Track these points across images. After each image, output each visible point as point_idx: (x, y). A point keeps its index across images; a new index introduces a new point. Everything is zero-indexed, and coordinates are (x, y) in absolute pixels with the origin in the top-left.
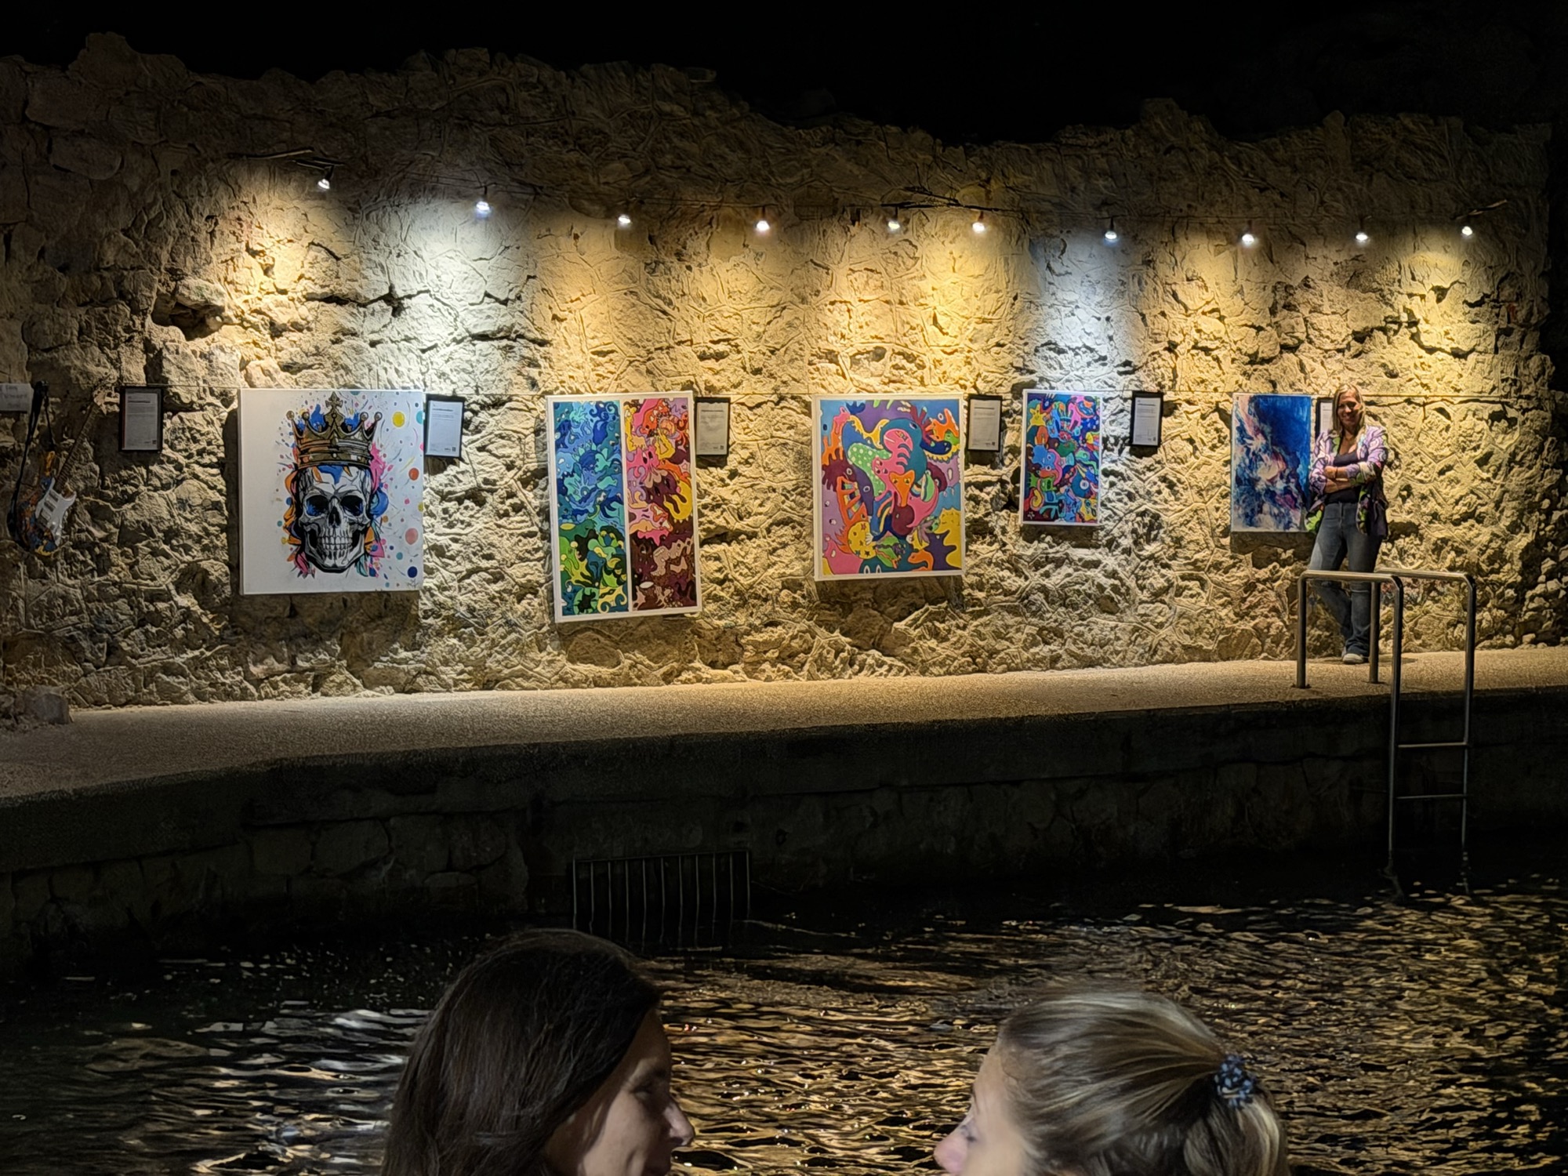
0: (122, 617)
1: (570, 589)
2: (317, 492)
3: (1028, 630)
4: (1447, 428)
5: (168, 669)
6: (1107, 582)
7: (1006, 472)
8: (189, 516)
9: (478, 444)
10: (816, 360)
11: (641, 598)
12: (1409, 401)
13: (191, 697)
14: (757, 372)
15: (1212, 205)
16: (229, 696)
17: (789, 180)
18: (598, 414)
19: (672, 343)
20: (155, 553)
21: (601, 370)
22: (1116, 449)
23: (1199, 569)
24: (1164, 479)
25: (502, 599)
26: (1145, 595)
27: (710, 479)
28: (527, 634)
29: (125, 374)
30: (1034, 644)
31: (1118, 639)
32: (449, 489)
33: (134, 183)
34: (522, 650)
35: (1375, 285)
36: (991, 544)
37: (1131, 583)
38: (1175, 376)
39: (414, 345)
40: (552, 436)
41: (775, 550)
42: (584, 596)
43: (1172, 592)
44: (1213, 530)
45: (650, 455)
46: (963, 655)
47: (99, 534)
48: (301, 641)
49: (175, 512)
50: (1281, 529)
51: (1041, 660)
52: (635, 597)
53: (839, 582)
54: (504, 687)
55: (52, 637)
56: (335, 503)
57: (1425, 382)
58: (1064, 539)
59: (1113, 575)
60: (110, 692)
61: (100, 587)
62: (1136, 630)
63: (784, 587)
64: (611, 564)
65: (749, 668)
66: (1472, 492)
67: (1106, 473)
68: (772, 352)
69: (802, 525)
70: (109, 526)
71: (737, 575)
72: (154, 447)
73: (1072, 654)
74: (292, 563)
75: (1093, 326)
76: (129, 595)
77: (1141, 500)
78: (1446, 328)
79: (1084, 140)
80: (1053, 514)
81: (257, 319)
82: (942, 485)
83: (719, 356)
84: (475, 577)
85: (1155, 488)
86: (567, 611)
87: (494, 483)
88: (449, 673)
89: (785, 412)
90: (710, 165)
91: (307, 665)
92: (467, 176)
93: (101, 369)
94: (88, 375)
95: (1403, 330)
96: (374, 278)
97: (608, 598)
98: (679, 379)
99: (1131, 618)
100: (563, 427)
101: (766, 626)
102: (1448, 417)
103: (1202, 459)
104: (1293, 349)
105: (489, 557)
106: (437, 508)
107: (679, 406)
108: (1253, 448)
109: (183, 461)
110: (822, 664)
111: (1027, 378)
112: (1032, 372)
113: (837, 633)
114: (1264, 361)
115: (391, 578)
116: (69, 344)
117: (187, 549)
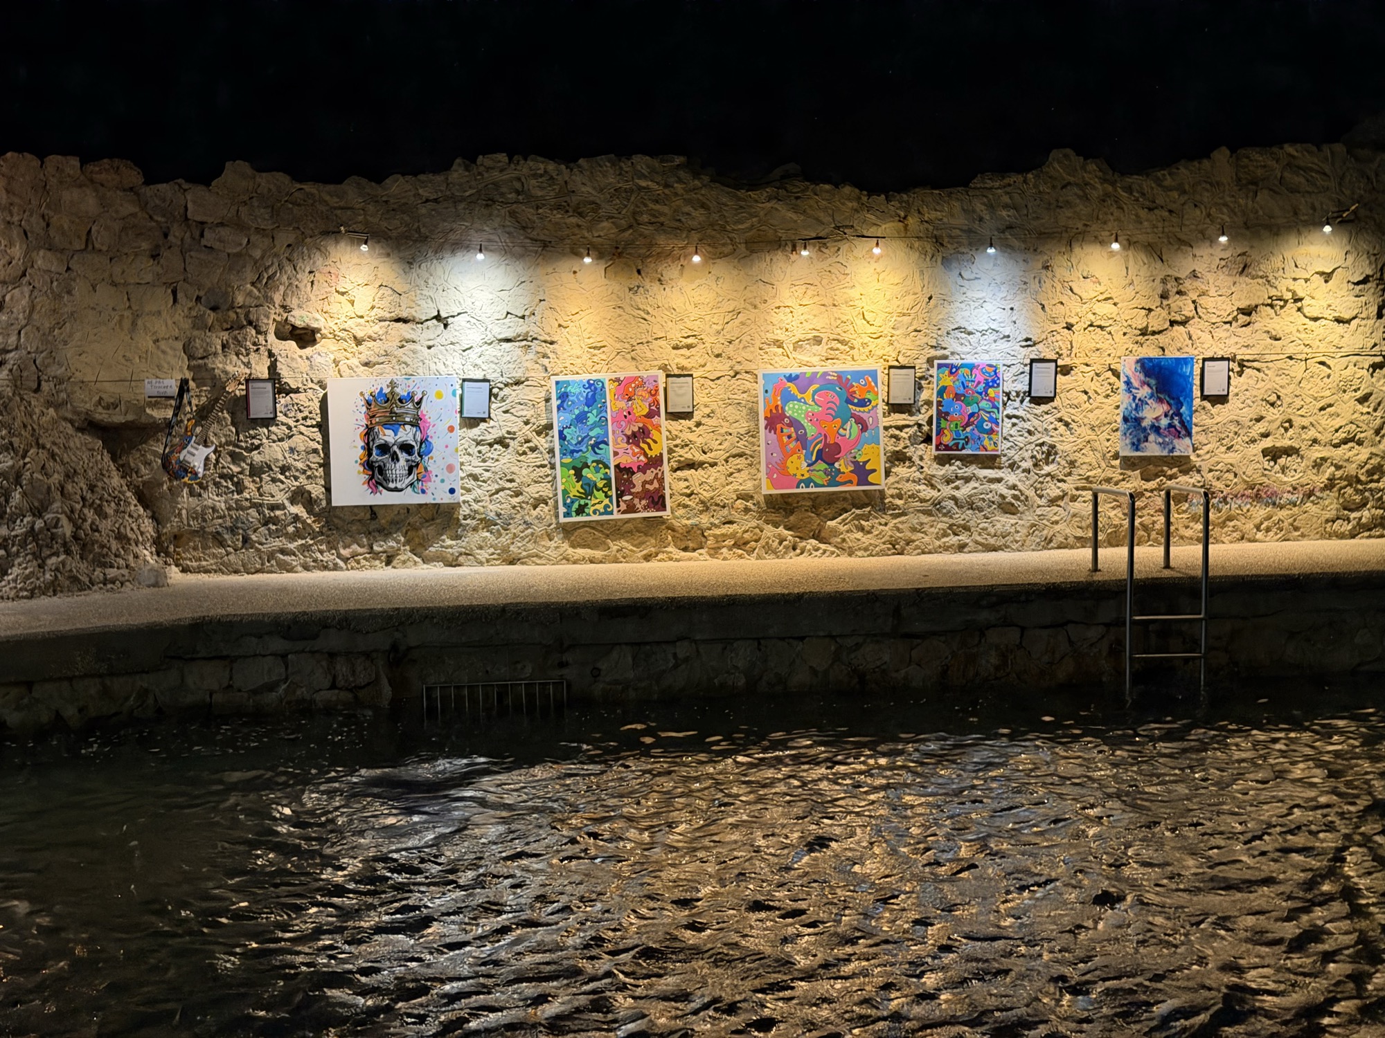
0: (251, 520)
1: (569, 501)
2: (383, 442)
3: (940, 526)
4: (1329, 376)
5: (283, 551)
6: (1009, 493)
7: (922, 418)
8: (297, 458)
9: (504, 409)
10: (765, 346)
11: (623, 507)
12: (1291, 358)
13: (300, 568)
14: (718, 356)
15: (1105, 223)
16: (326, 568)
17: (740, 227)
18: (589, 387)
19: (650, 340)
20: (274, 480)
21: (595, 359)
22: (1018, 400)
23: (1091, 482)
24: (1060, 420)
25: (521, 507)
26: (1043, 502)
27: (680, 428)
28: (539, 529)
29: (253, 371)
30: (945, 535)
31: (1018, 532)
32: (482, 438)
33: (257, 254)
34: (534, 538)
35: (1261, 273)
36: (910, 467)
37: (1031, 493)
38: (1072, 347)
39: (457, 347)
40: (555, 402)
41: (732, 474)
42: (580, 505)
43: (1067, 499)
44: (1104, 455)
45: (629, 413)
46: (884, 543)
47: (236, 469)
48: (376, 534)
49: (287, 455)
50: (1165, 453)
51: (950, 547)
52: (618, 506)
53: (782, 495)
54: (523, 563)
55: (204, 532)
56: (395, 448)
57: (1307, 343)
58: (971, 463)
59: (1014, 487)
60: (243, 566)
61: (237, 501)
62: (1033, 525)
63: (738, 498)
64: (600, 485)
65: (712, 552)
66: (1351, 423)
67: (1009, 417)
68: (730, 342)
69: (752, 457)
70: (243, 464)
71: (701, 491)
72: (272, 416)
73: (977, 542)
74: (366, 486)
75: (999, 315)
76: (254, 505)
77: (1040, 435)
78: (1328, 302)
79: (989, 184)
80: (960, 446)
81: (342, 334)
82: (864, 428)
83: (689, 347)
84: (501, 493)
85: (1053, 426)
86: (567, 515)
87: (514, 433)
88: (483, 555)
89: (740, 382)
90: (680, 220)
91: (381, 549)
92: (492, 237)
93: (236, 369)
94: (226, 373)
95: (1289, 305)
96: (426, 305)
97: (597, 507)
98: (655, 363)
99: (1029, 518)
100: (563, 397)
101: (724, 524)
102: (1329, 367)
103: (1095, 405)
104: (1183, 323)
105: (511, 481)
106: (474, 450)
107: (651, 381)
108: (1138, 396)
109: (292, 424)
110: (768, 549)
111: (940, 353)
112: (945, 349)
113: (781, 528)
114: (1154, 333)
115: (437, 494)
116: (215, 354)
117: (296, 478)
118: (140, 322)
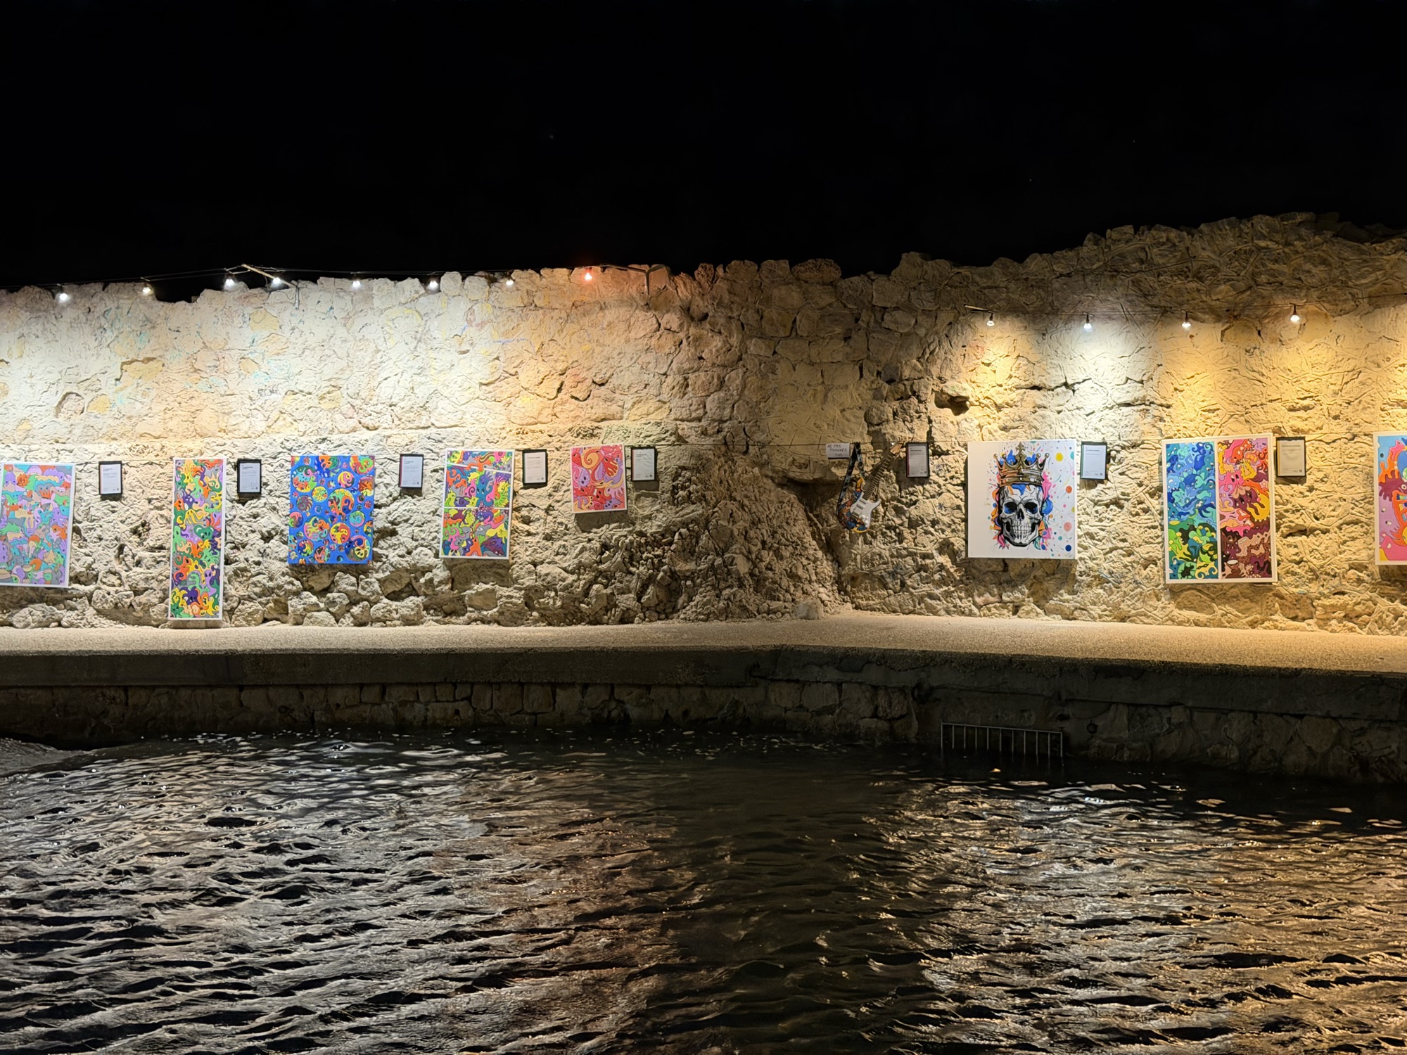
0: (907, 567)
1: (1175, 563)
2: (1011, 500)
5: (931, 596)
8: (944, 513)
9: (1120, 471)
10: (1387, 407)
11: (1228, 571)
13: (943, 612)
14: (1336, 417)
16: (963, 613)
17: (1363, 281)
18: (1198, 451)
19: (1264, 402)
20: (926, 532)
21: (1209, 422)
25: (1132, 567)
27: (1292, 492)
28: (1147, 588)
29: (915, 436)
32: (1099, 498)
33: (922, 332)
34: (1143, 598)
39: (1082, 412)
40: (1165, 466)
41: (1345, 542)
42: (1186, 567)
45: (1237, 476)
48: (1005, 585)
49: (936, 510)
52: (1223, 570)
53: (1400, 567)
54: (1132, 621)
55: (873, 575)
56: (1021, 506)
60: (900, 606)
61: (898, 549)
63: (1351, 568)
64: (1206, 548)
65: (1321, 623)
68: (1349, 404)
69: (1368, 525)
70: (903, 518)
71: (1311, 559)
72: (926, 475)
74: (996, 540)
76: (910, 554)
81: (986, 402)
83: (1306, 408)
84: (1115, 552)
86: (1173, 576)
87: (1128, 495)
88: (1096, 610)
89: (1358, 445)
90: (1300, 279)
91: (1008, 599)
92: (1114, 306)
93: (902, 434)
94: (894, 437)
96: (1055, 373)
97: (1202, 570)
98: (1269, 425)
100: (1173, 460)
101: (1335, 594)
105: (1124, 541)
106: (1091, 510)
107: (1260, 444)
109: (942, 482)
110: (1381, 623)
115: (1054, 551)
116: (888, 421)
117: (943, 531)
118: (829, 394)
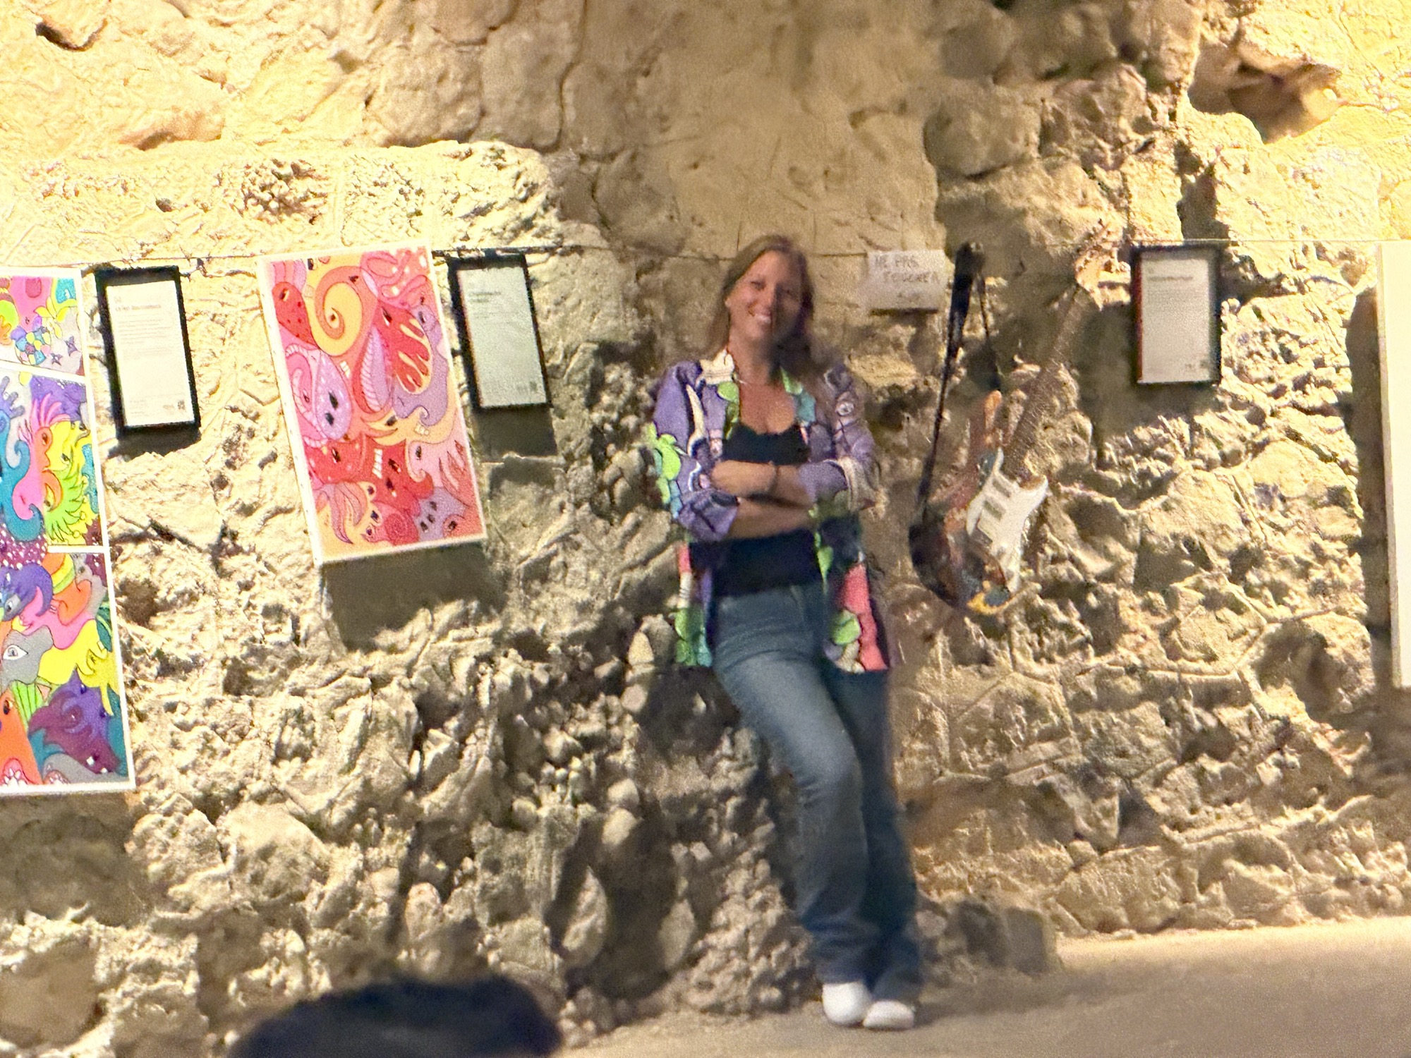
0: (1148, 742)
5: (1248, 851)
8: (1282, 521)
13: (1299, 911)
16: (1379, 905)
20: (1212, 601)
29: (1138, 221)
47: (1095, 565)
49: (1252, 514)
55: (1006, 788)
60: (1130, 904)
61: (1102, 677)
70: (1115, 547)
72: (1204, 375)
76: (1156, 691)
93: (1088, 213)
94: (1061, 226)
109: (1266, 404)
116: (1020, 162)
117: (1279, 592)
118: (820, 50)
